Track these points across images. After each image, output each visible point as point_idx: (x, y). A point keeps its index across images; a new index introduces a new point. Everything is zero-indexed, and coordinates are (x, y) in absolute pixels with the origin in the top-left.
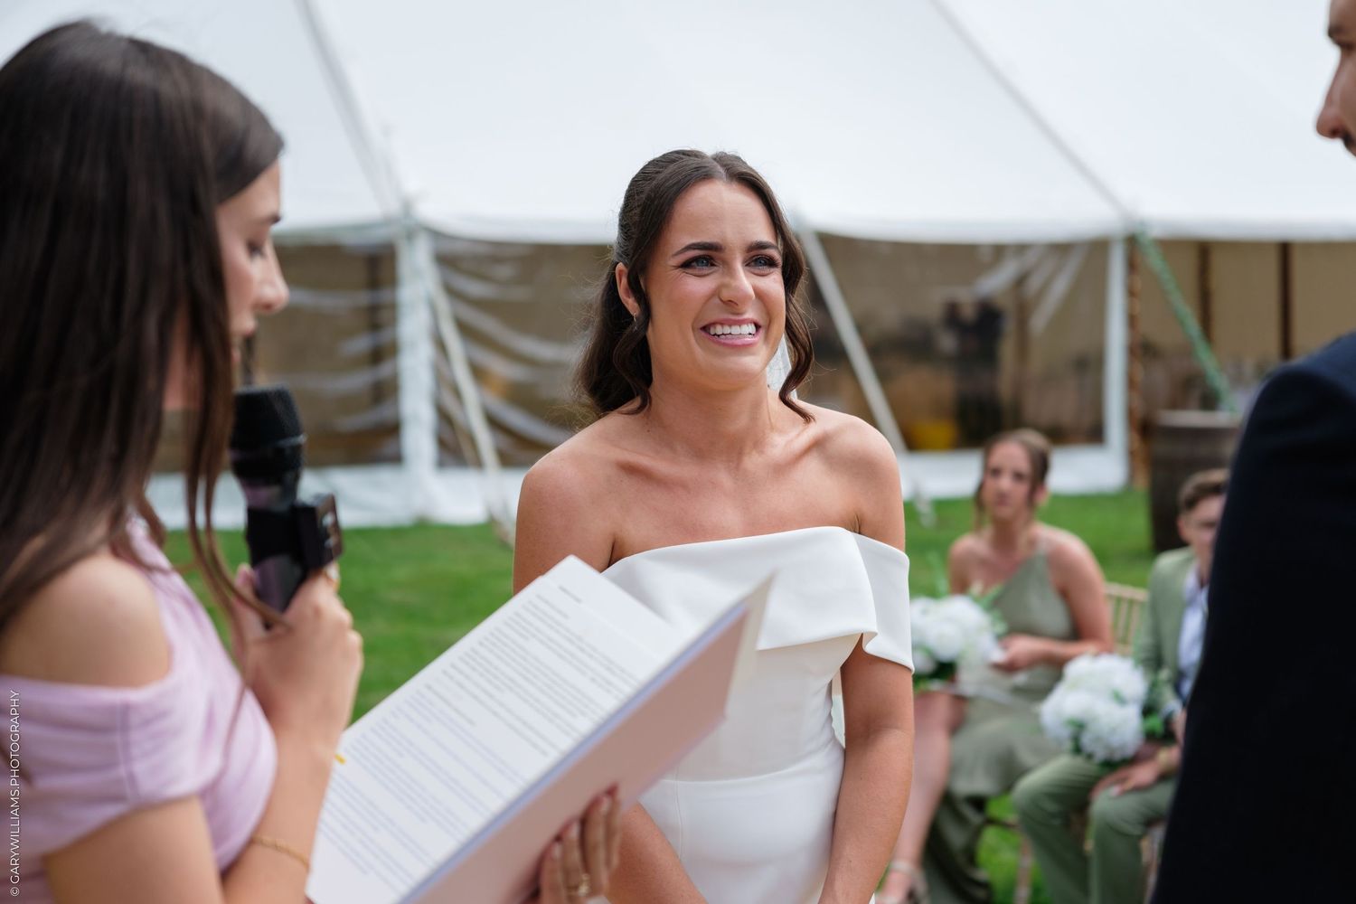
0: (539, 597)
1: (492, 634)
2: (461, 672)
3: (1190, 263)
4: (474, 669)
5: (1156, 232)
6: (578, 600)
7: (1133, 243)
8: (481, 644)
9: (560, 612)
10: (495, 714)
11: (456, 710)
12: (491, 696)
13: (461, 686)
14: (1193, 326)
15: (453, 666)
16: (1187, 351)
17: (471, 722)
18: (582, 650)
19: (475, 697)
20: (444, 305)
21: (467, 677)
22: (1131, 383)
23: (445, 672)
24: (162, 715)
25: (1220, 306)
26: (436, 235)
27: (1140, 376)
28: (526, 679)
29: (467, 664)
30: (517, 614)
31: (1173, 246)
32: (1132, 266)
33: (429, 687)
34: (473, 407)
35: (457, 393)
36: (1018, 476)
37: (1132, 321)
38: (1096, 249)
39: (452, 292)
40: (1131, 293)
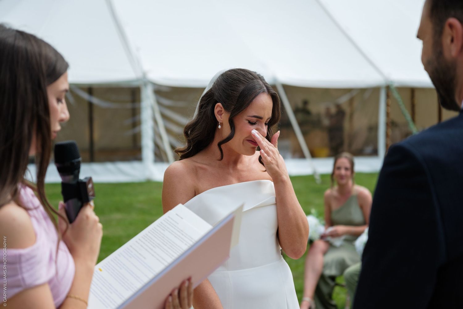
0: (169, 217)
1: (153, 229)
2: (142, 242)
3: (408, 94)
4: (146, 241)
5: (396, 85)
6: (182, 218)
7: (388, 88)
8: (149, 232)
9: (176, 222)
10: (153, 255)
11: (140, 254)
12: (152, 250)
13: (142, 246)
14: (409, 117)
15: (139, 240)
16: (406, 124)
17: (145, 258)
18: (183, 235)
19: (146, 250)
20: (157, 108)
21: (144, 243)
22: (387, 135)
23: (137, 242)
24: (33, 257)
25: (418, 109)
26: (154, 84)
27: (390, 133)
28: (164, 244)
29: (144, 239)
30: (161, 223)
31: (402, 89)
32: (388, 96)
33: (131, 246)
34: (166, 142)
35: (161, 137)
36: (346, 169)
37: (388, 114)
38: (375, 91)
39: (159, 103)
40: (387, 105)
